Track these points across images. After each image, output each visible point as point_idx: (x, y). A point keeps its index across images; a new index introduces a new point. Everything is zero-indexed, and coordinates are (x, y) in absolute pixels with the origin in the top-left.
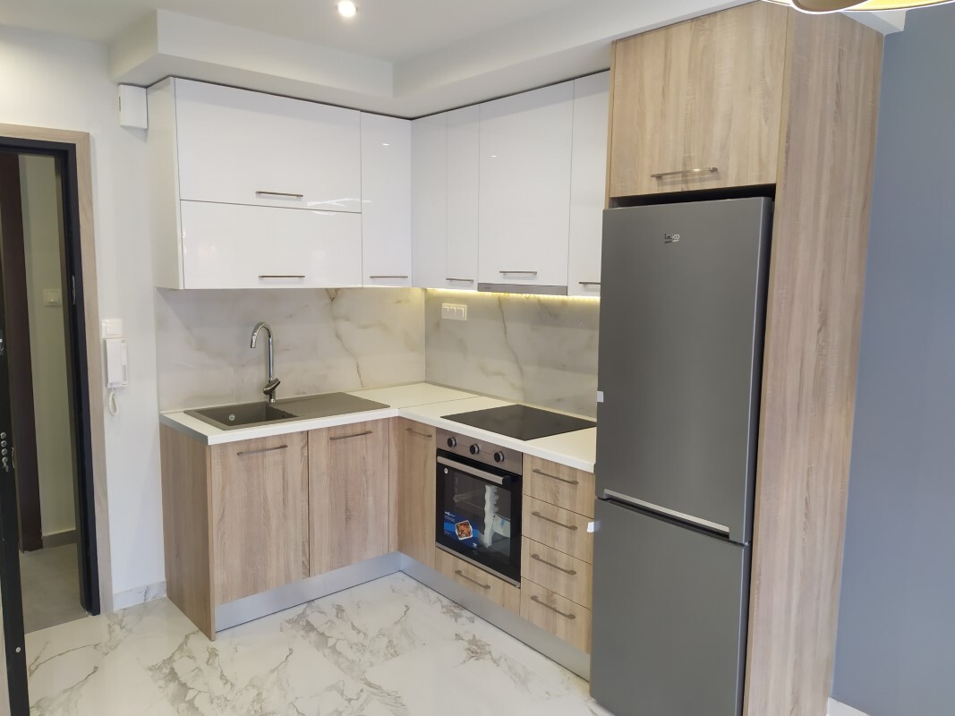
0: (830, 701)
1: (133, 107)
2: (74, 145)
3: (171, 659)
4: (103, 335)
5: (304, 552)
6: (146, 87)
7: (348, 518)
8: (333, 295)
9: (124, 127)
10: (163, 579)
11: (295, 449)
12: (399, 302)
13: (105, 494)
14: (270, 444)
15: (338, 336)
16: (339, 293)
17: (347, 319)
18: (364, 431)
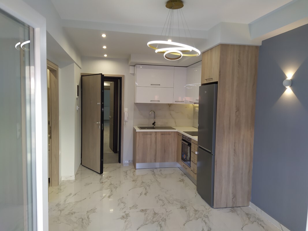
0: (250, 202)
1: (131, 70)
2: (122, 77)
3: (127, 171)
4: (125, 111)
5: (155, 157)
6: (134, 66)
7: (165, 152)
8: (170, 105)
9: (131, 74)
10: (132, 159)
11: (153, 135)
12: (186, 107)
13: (123, 141)
14: (148, 133)
15: (171, 114)
16: (171, 105)
17: (173, 111)
18: (169, 133)
